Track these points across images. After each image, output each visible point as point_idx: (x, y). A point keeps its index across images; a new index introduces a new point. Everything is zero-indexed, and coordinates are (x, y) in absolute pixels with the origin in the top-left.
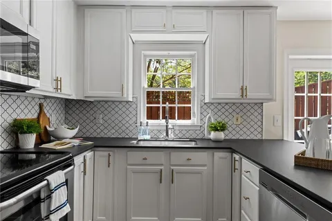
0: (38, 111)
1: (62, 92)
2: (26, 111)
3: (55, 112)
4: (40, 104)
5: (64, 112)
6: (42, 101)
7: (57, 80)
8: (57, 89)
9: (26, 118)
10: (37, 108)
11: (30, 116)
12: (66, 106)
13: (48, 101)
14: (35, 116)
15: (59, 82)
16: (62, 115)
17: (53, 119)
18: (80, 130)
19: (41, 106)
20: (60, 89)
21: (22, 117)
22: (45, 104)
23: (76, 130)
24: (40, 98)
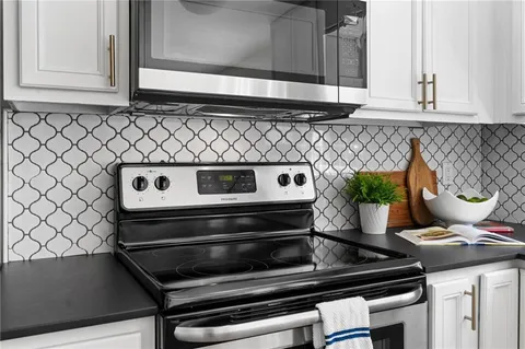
0: (408, 156)
1: (438, 108)
2: (381, 156)
3: (453, 157)
4: (412, 140)
5: (478, 157)
6: (418, 133)
7: (423, 82)
8: (423, 103)
9: (381, 169)
10: (405, 149)
11: (388, 167)
12: (484, 142)
13: (432, 131)
14: (402, 166)
15: (429, 88)
16: (472, 165)
17: (446, 173)
18: (500, 204)
19: (414, 144)
20: (434, 102)
21: (372, 167)
22: (425, 140)
23: (491, 203)
24: (412, 128)
